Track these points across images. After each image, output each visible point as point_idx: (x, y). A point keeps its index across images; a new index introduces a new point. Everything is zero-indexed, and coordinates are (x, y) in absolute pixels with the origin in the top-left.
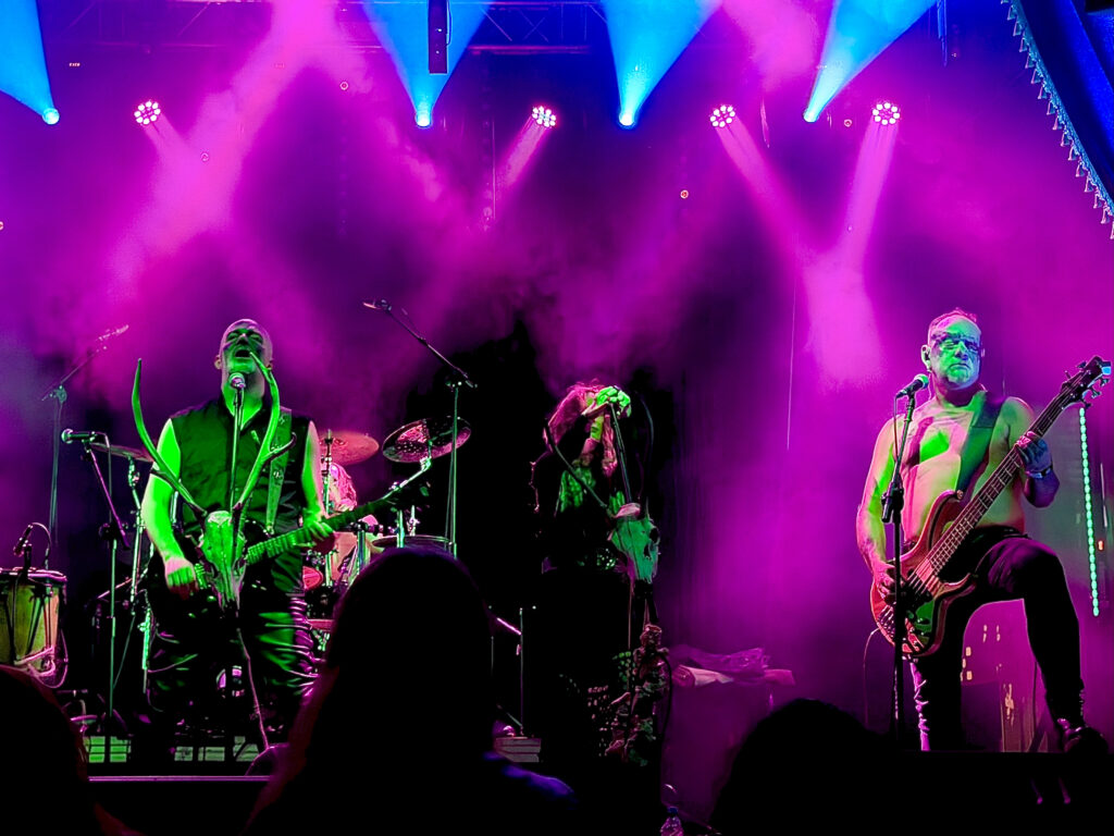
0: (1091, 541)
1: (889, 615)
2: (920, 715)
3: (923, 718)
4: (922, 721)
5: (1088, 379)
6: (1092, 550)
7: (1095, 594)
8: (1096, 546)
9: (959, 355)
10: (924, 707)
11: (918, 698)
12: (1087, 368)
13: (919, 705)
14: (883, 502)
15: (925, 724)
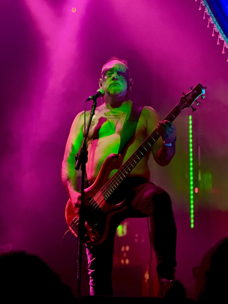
0: (192, 188)
1: (77, 222)
2: (91, 277)
3: (92, 279)
4: (91, 281)
5: (195, 96)
6: (192, 192)
7: (192, 216)
8: (194, 190)
9: (113, 79)
10: (92, 273)
11: (89, 268)
12: (195, 89)
13: (90, 272)
14: (76, 158)
15: (92, 282)
